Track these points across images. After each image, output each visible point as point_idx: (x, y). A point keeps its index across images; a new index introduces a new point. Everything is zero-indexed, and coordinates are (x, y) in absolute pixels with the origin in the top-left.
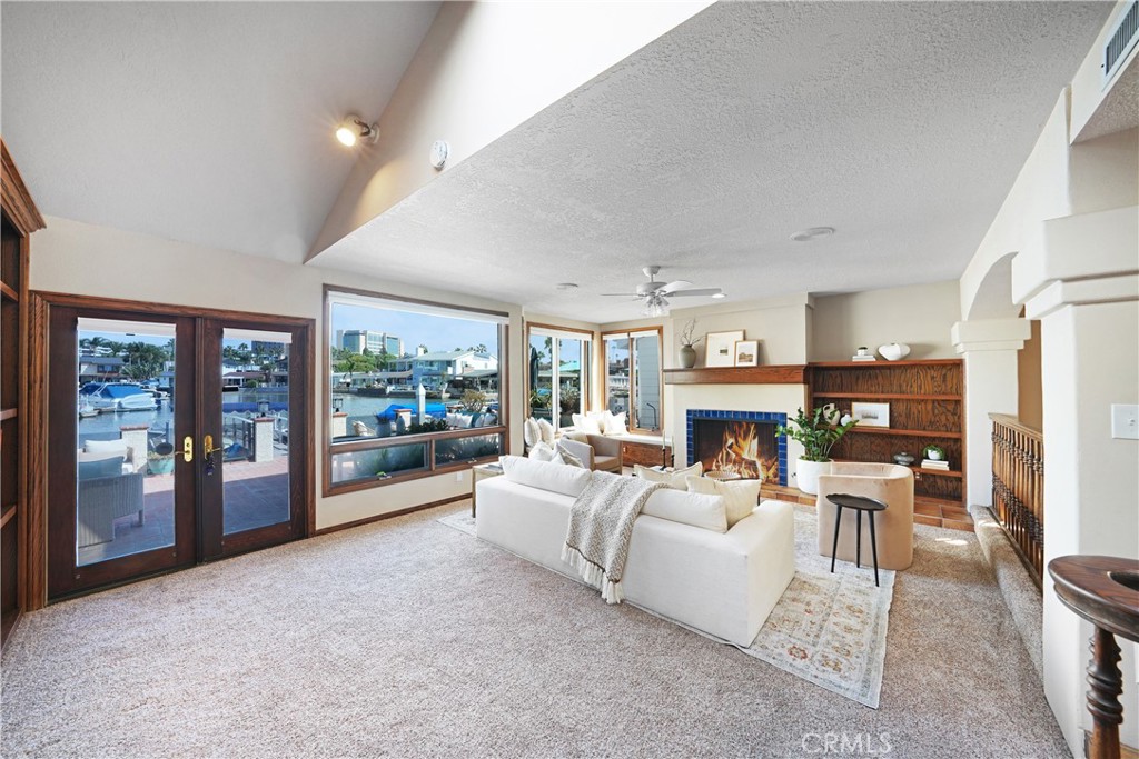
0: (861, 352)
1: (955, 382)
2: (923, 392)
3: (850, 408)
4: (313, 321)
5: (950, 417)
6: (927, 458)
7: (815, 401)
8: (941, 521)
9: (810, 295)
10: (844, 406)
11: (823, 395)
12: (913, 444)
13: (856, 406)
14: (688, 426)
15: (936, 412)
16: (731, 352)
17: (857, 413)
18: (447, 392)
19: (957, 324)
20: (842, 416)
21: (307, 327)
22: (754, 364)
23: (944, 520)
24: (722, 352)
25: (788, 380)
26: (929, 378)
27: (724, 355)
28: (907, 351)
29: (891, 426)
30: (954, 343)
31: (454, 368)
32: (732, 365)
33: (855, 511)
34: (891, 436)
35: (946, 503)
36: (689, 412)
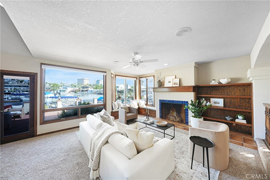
0: (213, 81)
1: (248, 91)
2: (236, 95)
3: (210, 100)
4: (37, 74)
5: (246, 103)
6: (238, 118)
7: (198, 98)
8: (243, 144)
9: (196, 63)
10: (208, 99)
11: (200, 96)
12: (232, 113)
13: (212, 100)
14: (160, 105)
15: (241, 102)
16: (171, 82)
17: (213, 102)
18: (117, 94)
19: (249, 70)
20: (207, 103)
21: (35, 75)
22: (178, 85)
23: (244, 143)
24: (169, 82)
25: (188, 90)
26: (238, 90)
27: (169, 83)
28: (230, 80)
29: (224, 106)
30: (248, 77)
31: (119, 88)
32: (172, 86)
33: (202, 147)
34: (224, 110)
35: (245, 136)
36: (160, 100)
